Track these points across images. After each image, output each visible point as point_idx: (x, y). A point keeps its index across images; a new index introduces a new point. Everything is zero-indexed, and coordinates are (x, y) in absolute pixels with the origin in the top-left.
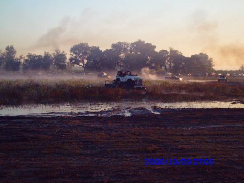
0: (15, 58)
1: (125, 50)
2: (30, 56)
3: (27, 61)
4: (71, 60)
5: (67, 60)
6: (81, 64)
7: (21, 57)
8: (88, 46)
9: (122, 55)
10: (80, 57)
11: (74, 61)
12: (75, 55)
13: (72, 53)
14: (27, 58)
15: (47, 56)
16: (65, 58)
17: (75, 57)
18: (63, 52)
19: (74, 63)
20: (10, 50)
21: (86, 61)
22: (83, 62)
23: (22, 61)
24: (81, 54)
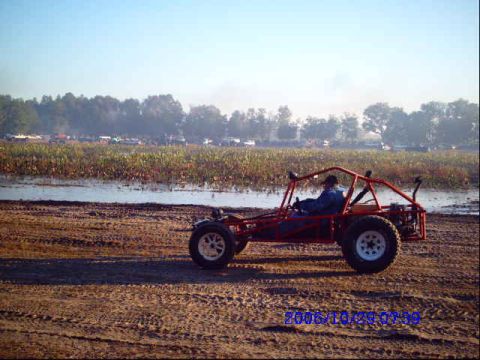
0: (291, 122)
1: (440, 113)
2: (309, 120)
3: (305, 126)
4: (364, 125)
5: (360, 126)
6: (378, 130)
7: (298, 121)
8: (388, 107)
9: (436, 120)
10: (377, 122)
11: (369, 127)
12: (370, 119)
13: (366, 116)
14: (306, 122)
15: (332, 121)
16: (356, 123)
17: (371, 122)
18: (354, 114)
19: (368, 130)
20: (284, 112)
21: (385, 127)
22: (381, 128)
23: (300, 125)
24: (378, 118)
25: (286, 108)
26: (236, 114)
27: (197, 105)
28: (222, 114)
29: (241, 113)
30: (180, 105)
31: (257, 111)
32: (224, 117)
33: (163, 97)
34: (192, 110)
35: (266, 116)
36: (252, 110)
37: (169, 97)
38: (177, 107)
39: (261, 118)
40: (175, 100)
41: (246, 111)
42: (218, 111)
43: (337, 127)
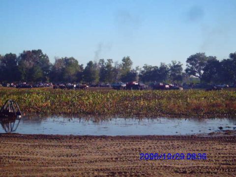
0: (132, 69)
2: (145, 67)
3: (143, 72)
4: (187, 70)
5: (184, 71)
6: (197, 74)
7: (137, 68)
8: (205, 57)
10: (197, 68)
11: (190, 72)
12: (191, 66)
13: (188, 64)
14: (143, 69)
15: (163, 68)
16: (181, 69)
17: (192, 68)
18: (179, 63)
19: (190, 74)
20: (127, 61)
21: (202, 72)
22: (199, 73)
23: (138, 72)
24: (198, 65)
25: (128, 59)
26: (90, 64)
27: (60, 58)
28: (80, 64)
29: (94, 63)
30: (47, 57)
31: (106, 61)
32: (81, 67)
33: (34, 52)
34: (56, 61)
35: (113, 65)
36: (102, 61)
37: (40, 51)
38: (45, 59)
39: (109, 66)
40: (44, 54)
41: (98, 62)
42: (77, 62)
43: (167, 72)
